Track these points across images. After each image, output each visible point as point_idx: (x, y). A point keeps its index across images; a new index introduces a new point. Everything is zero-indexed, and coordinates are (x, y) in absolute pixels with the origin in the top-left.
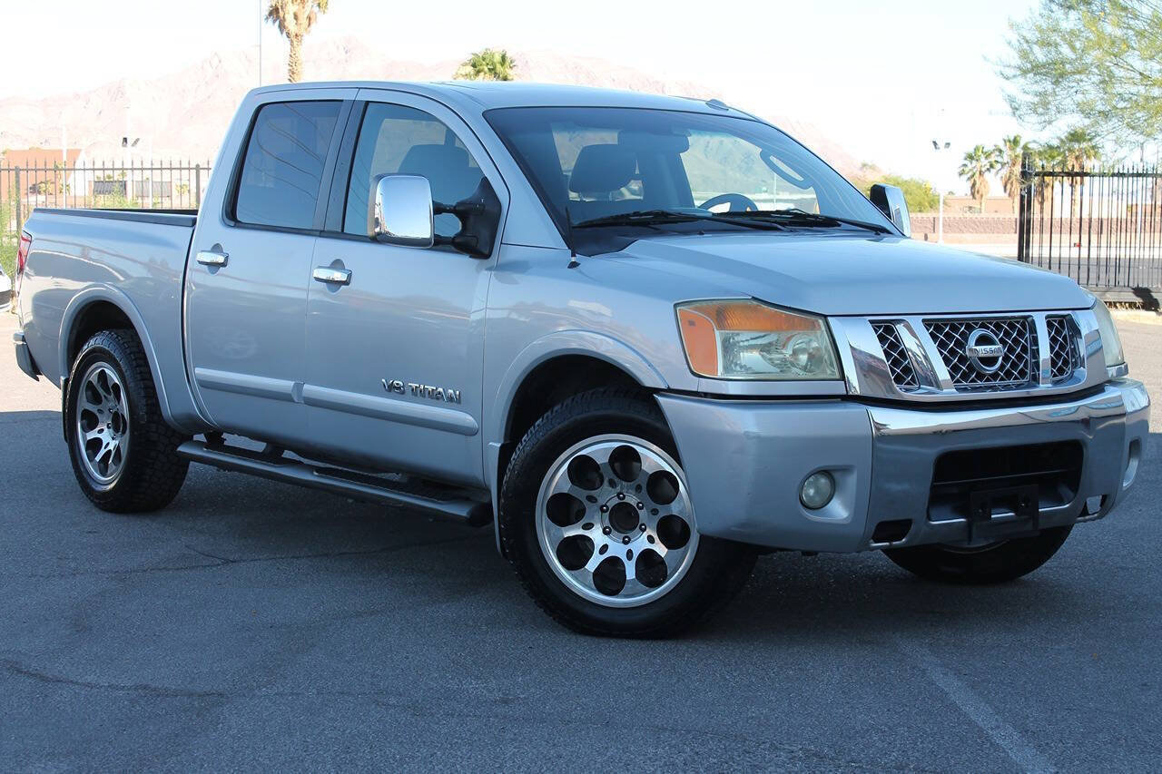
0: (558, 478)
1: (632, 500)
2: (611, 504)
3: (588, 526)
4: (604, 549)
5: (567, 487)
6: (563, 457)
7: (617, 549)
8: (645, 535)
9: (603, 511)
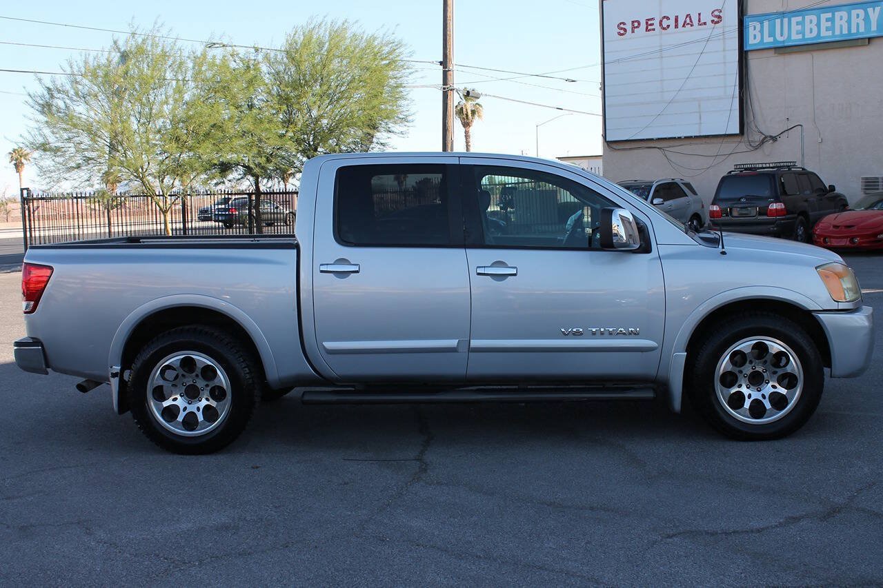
0: (724, 364)
1: (760, 369)
2: (749, 373)
3: (740, 386)
4: (750, 396)
5: (730, 368)
6: (726, 353)
7: (756, 395)
8: (770, 385)
9: (745, 377)
